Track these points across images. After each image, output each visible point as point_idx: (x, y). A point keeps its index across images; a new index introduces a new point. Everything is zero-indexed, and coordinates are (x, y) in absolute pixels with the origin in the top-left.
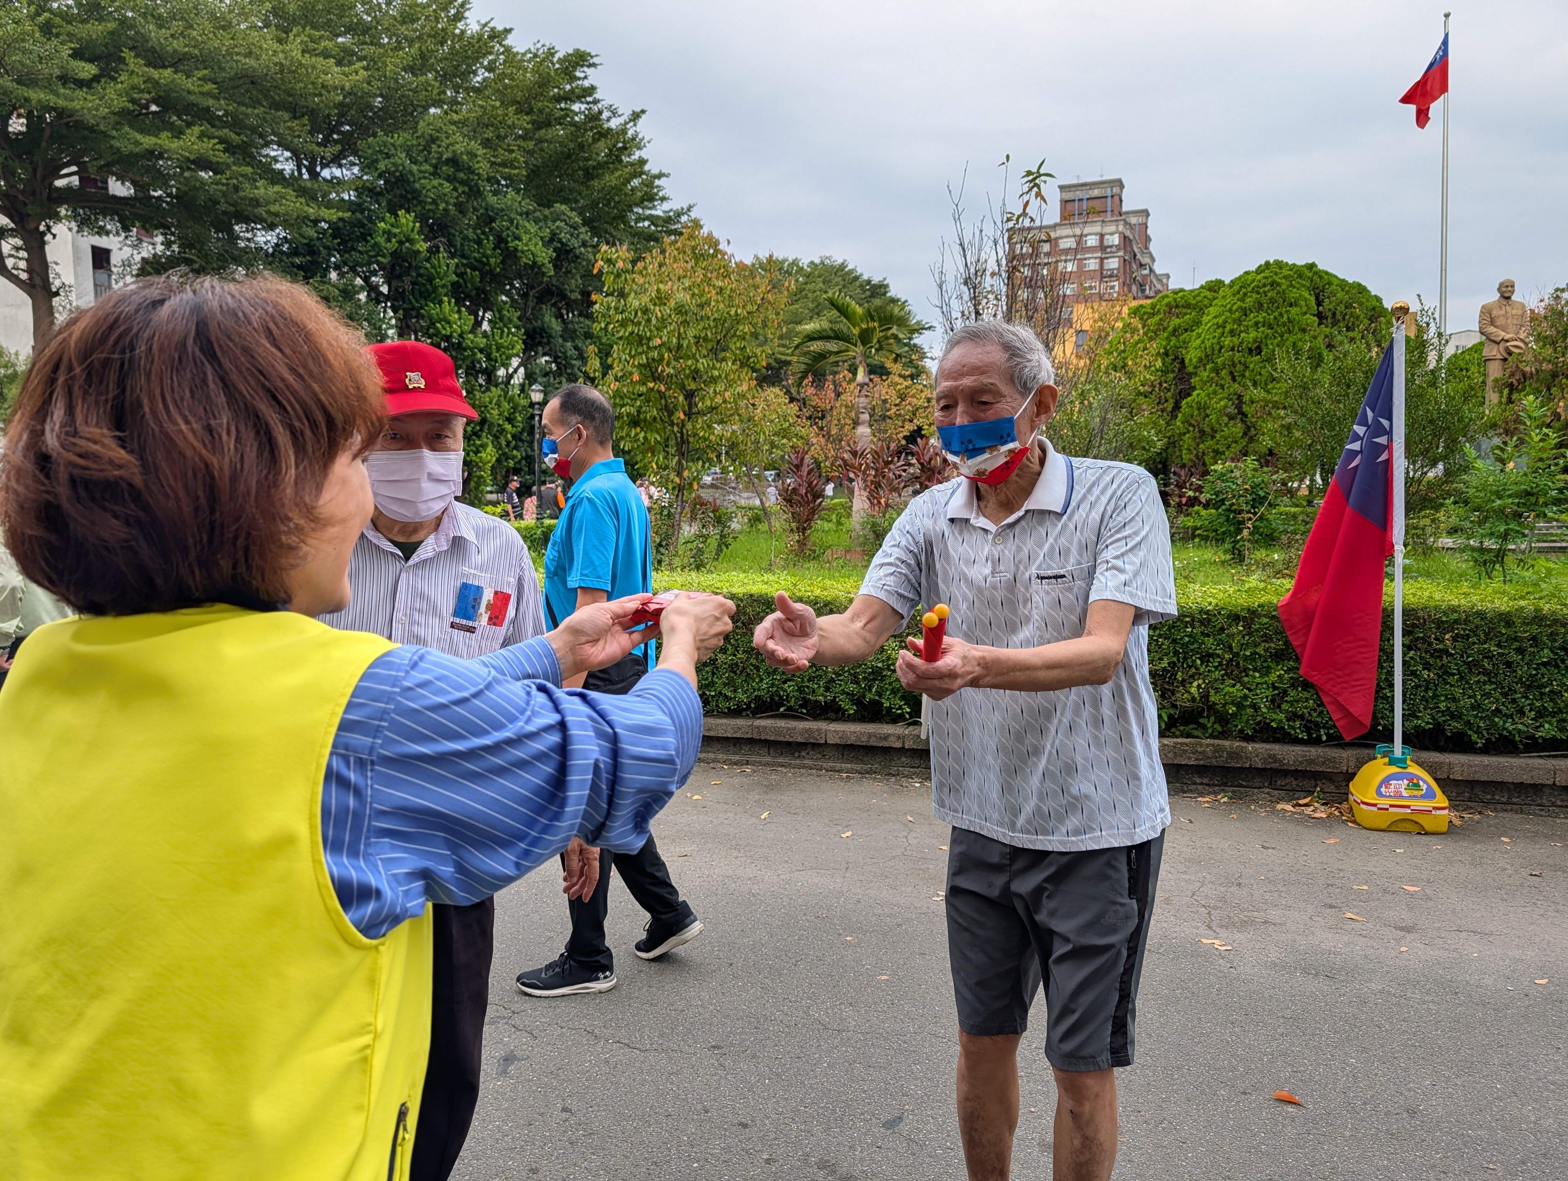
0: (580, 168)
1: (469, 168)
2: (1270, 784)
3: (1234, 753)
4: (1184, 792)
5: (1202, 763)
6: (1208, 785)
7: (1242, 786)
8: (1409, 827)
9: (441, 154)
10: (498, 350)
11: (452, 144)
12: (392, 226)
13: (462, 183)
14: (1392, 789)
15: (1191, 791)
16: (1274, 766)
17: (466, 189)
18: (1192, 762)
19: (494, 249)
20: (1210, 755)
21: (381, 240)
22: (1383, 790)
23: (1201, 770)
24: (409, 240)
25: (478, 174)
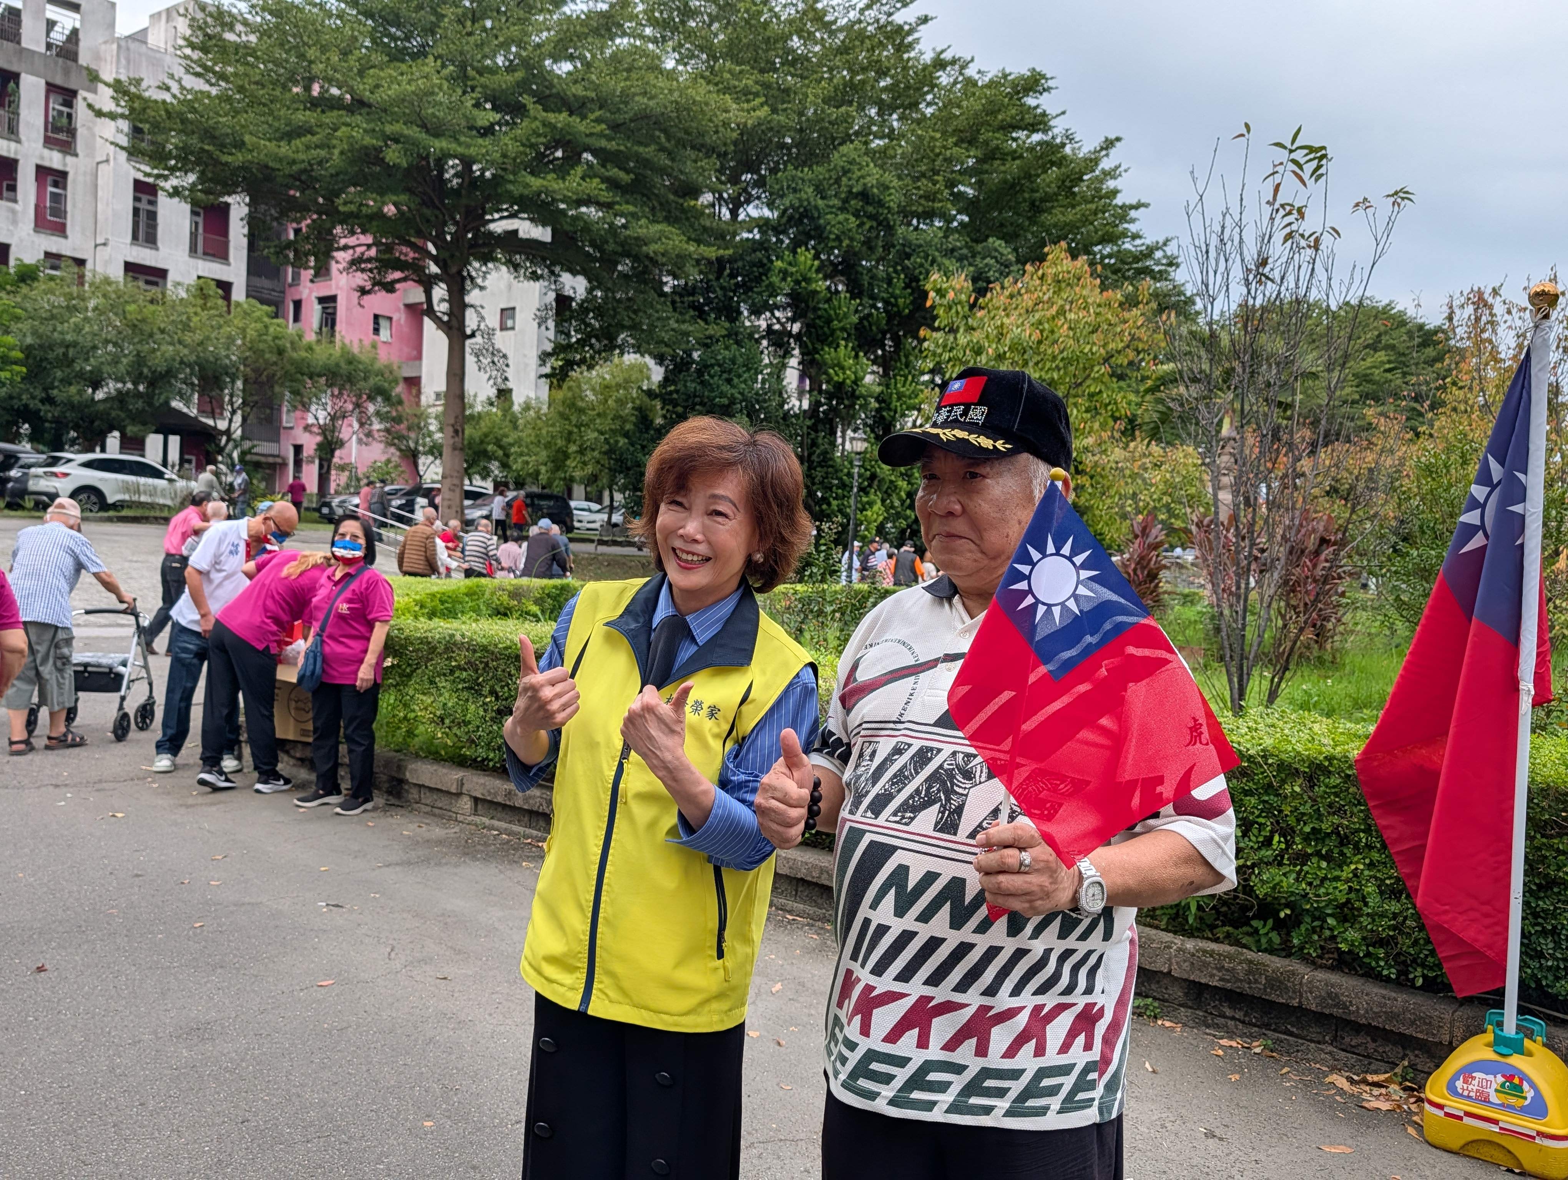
0: (1025, 200)
1: (880, 201)
2: (1334, 1039)
3: (1277, 979)
4: (1208, 1027)
5: (1229, 986)
6: (1243, 1022)
7: (1291, 1034)
8: (1499, 1156)
9: (851, 187)
10: (899, 399)
11: (863, 177)
12: (790, 264)
13: (871, 217)
14: (1474, 1086)
15: (1217, 1027)
16: (1335, 1011)
17: (875, 224)
18: (1215, 983)
19: (905, 288)
20: (1241, 976)
21: (775, 279)
22: (1459, 1084)
23: (1233, 997)
24: (808, 280)
25: (889, 208)
